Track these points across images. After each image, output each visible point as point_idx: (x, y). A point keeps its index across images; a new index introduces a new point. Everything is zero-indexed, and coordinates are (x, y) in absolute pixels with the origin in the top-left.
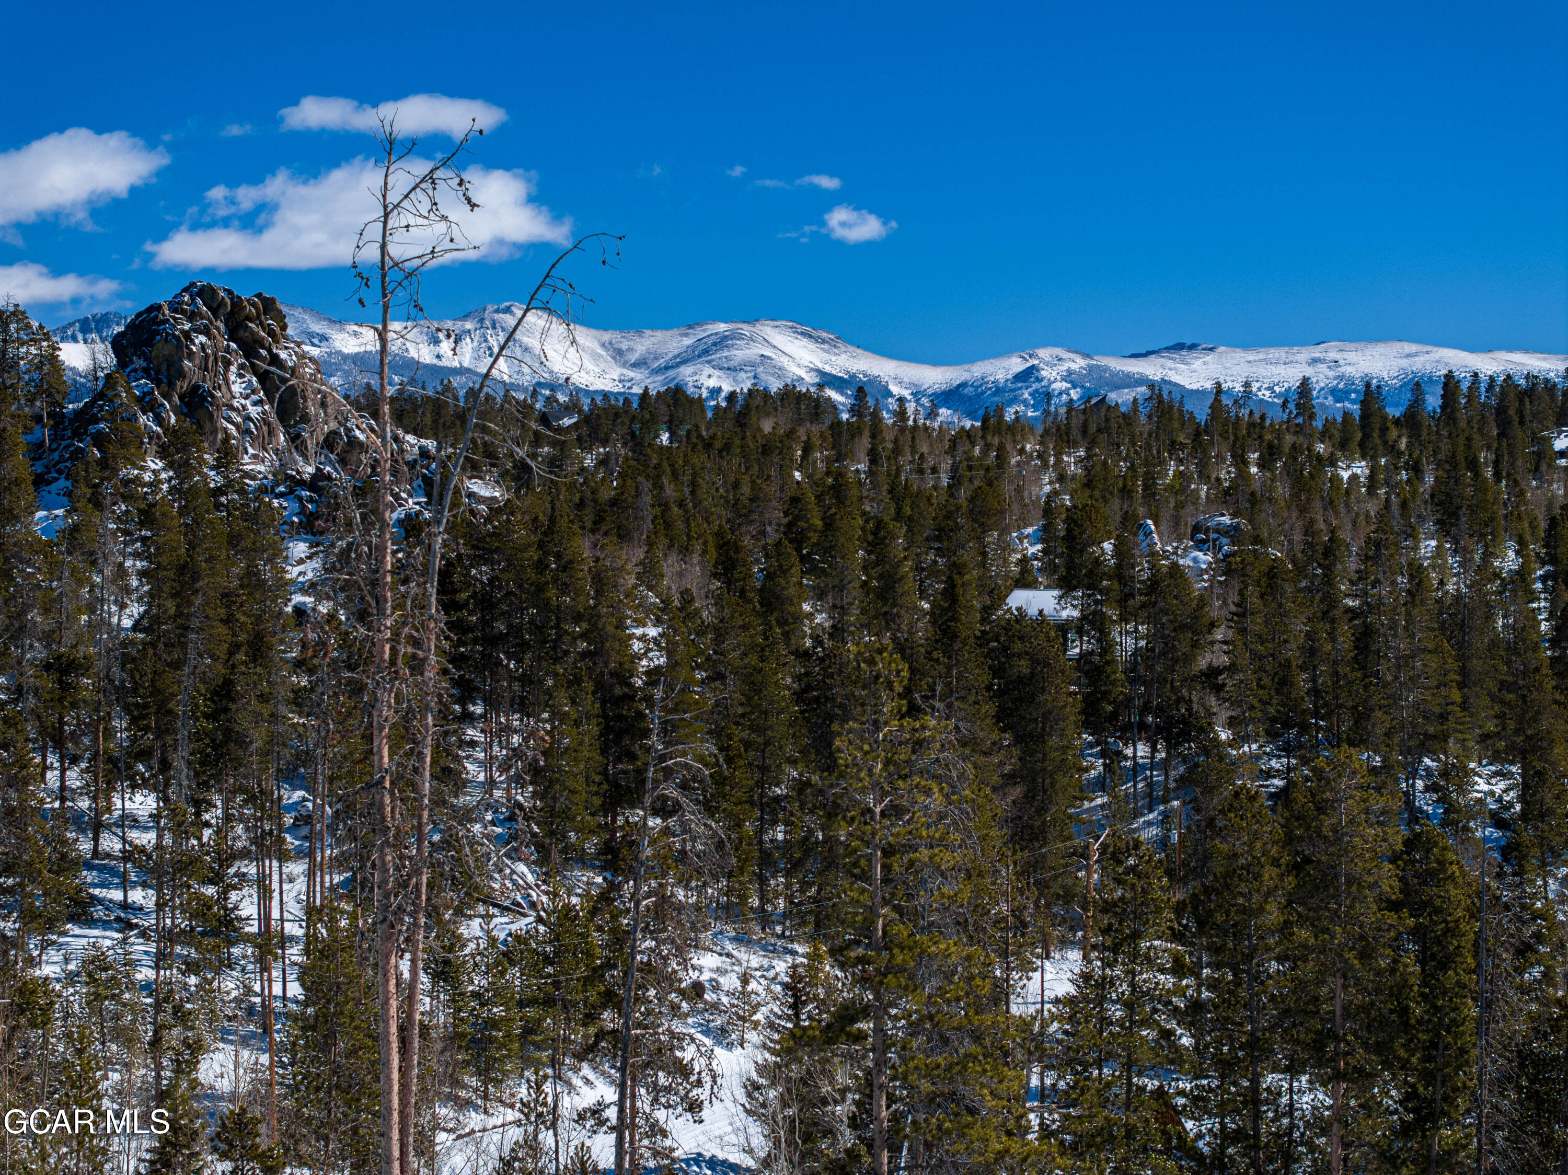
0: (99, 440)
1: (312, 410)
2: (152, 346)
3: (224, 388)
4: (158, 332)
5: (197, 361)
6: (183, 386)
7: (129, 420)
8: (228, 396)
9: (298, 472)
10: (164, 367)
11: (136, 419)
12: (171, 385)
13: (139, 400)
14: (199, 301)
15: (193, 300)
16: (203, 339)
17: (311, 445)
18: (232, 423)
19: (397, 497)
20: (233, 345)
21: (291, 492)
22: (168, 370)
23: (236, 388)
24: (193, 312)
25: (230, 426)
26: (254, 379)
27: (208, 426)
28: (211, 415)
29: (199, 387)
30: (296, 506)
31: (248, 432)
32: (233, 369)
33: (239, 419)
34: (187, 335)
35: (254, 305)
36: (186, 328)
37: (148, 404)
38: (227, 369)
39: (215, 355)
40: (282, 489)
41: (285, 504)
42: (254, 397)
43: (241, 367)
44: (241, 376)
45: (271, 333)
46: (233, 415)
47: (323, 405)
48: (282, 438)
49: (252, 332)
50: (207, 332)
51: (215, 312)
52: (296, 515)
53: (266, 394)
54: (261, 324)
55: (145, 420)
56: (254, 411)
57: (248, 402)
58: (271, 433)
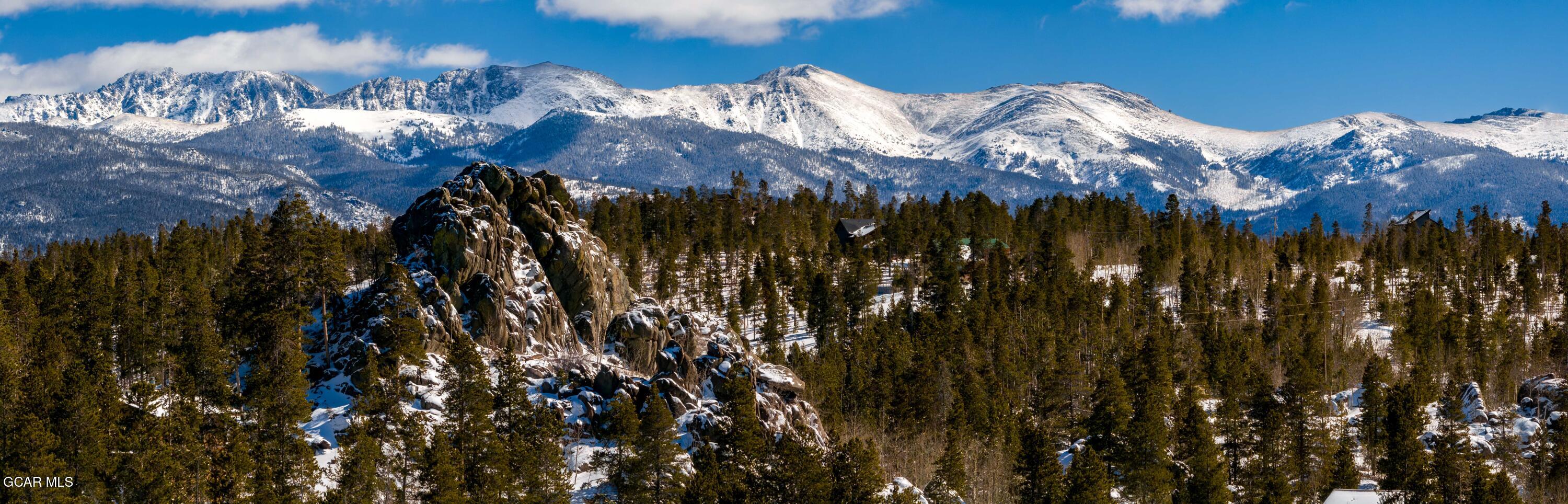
0: (379, 335)
1: (597, 294)
2: (433, 234)
3: (506, 275)
4: (439, 220)
5: (479, 248)
6: (463, 275)
7: (409, 315)
8: (511, 283)
9: (583, 371)
10: (445, 257)
11: (417, 312)
12: (452, 275)
13: (420, 292)
14: (481, 183)
15: (475, 182)
16: (485, 224)
17: (596, 332)
18: (515, 313)
19: (685, 398)
20: (517, 229)
21: (575, 392)
22: (450, 259)
23: (519, 275)
24: (475, 195)
25: (512, 316)
26: (538, 264)
27: (489, 321)
28: (493, 307)
29: (480, 277)
30: (579, 408)
31: (531, 321)
32: (516, 254)
33: (522, 309)
34: (468, 221)
35: (537, 186)
36: (468, 211)
37: (428, 296)
38: (509, 255)
39: (498, 241)
40: (566, 388)
41: (569, 405)
42: (538, 284)
43: (524, 251)
44: (524, 261)
45: (555, 214)
46: (516, 304)
47: (609, 289)
48: (566, 326)
49: (536, 215)
50: (489, 217)
51: (497, 194)
52: (580, 417)
53: (550, 280)
54: (545, 205)
55: (426, 314)
56: (537, 299)
57: (531, 290)
58: (556, 321)
